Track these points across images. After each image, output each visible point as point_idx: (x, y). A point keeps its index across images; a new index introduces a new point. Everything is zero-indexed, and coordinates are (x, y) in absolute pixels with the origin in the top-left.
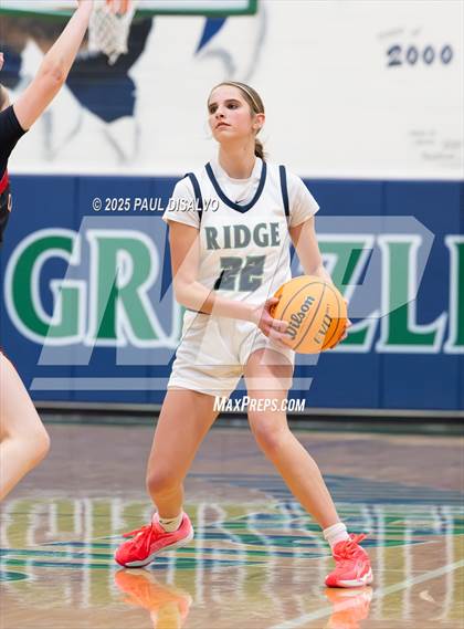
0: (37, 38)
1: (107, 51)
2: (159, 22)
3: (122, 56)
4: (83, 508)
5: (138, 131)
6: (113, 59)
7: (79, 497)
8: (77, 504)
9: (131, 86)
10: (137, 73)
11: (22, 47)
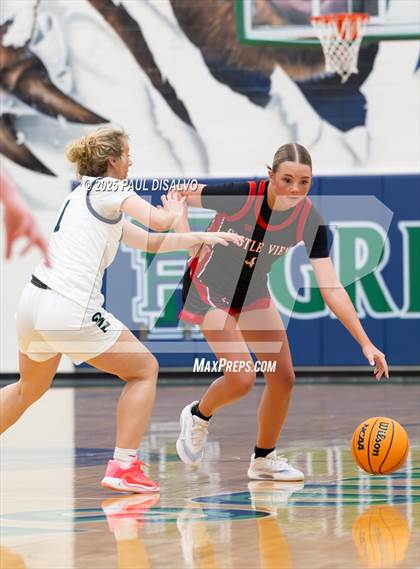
0: (282, 63)
1: (340, 72)
2: (383, 46)
3: (353, 75)
4: (334, 453)
5: (369, 137)
6: (345, 79)
7: (331, 445)
8: (329, 452)
9: (362, 100)
10: (366, 89)
11: (271, 72)
